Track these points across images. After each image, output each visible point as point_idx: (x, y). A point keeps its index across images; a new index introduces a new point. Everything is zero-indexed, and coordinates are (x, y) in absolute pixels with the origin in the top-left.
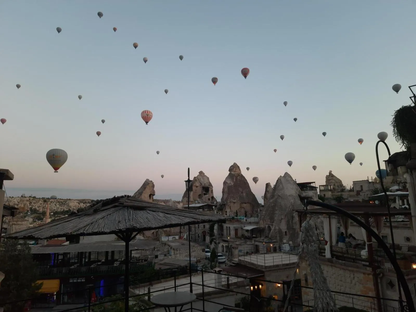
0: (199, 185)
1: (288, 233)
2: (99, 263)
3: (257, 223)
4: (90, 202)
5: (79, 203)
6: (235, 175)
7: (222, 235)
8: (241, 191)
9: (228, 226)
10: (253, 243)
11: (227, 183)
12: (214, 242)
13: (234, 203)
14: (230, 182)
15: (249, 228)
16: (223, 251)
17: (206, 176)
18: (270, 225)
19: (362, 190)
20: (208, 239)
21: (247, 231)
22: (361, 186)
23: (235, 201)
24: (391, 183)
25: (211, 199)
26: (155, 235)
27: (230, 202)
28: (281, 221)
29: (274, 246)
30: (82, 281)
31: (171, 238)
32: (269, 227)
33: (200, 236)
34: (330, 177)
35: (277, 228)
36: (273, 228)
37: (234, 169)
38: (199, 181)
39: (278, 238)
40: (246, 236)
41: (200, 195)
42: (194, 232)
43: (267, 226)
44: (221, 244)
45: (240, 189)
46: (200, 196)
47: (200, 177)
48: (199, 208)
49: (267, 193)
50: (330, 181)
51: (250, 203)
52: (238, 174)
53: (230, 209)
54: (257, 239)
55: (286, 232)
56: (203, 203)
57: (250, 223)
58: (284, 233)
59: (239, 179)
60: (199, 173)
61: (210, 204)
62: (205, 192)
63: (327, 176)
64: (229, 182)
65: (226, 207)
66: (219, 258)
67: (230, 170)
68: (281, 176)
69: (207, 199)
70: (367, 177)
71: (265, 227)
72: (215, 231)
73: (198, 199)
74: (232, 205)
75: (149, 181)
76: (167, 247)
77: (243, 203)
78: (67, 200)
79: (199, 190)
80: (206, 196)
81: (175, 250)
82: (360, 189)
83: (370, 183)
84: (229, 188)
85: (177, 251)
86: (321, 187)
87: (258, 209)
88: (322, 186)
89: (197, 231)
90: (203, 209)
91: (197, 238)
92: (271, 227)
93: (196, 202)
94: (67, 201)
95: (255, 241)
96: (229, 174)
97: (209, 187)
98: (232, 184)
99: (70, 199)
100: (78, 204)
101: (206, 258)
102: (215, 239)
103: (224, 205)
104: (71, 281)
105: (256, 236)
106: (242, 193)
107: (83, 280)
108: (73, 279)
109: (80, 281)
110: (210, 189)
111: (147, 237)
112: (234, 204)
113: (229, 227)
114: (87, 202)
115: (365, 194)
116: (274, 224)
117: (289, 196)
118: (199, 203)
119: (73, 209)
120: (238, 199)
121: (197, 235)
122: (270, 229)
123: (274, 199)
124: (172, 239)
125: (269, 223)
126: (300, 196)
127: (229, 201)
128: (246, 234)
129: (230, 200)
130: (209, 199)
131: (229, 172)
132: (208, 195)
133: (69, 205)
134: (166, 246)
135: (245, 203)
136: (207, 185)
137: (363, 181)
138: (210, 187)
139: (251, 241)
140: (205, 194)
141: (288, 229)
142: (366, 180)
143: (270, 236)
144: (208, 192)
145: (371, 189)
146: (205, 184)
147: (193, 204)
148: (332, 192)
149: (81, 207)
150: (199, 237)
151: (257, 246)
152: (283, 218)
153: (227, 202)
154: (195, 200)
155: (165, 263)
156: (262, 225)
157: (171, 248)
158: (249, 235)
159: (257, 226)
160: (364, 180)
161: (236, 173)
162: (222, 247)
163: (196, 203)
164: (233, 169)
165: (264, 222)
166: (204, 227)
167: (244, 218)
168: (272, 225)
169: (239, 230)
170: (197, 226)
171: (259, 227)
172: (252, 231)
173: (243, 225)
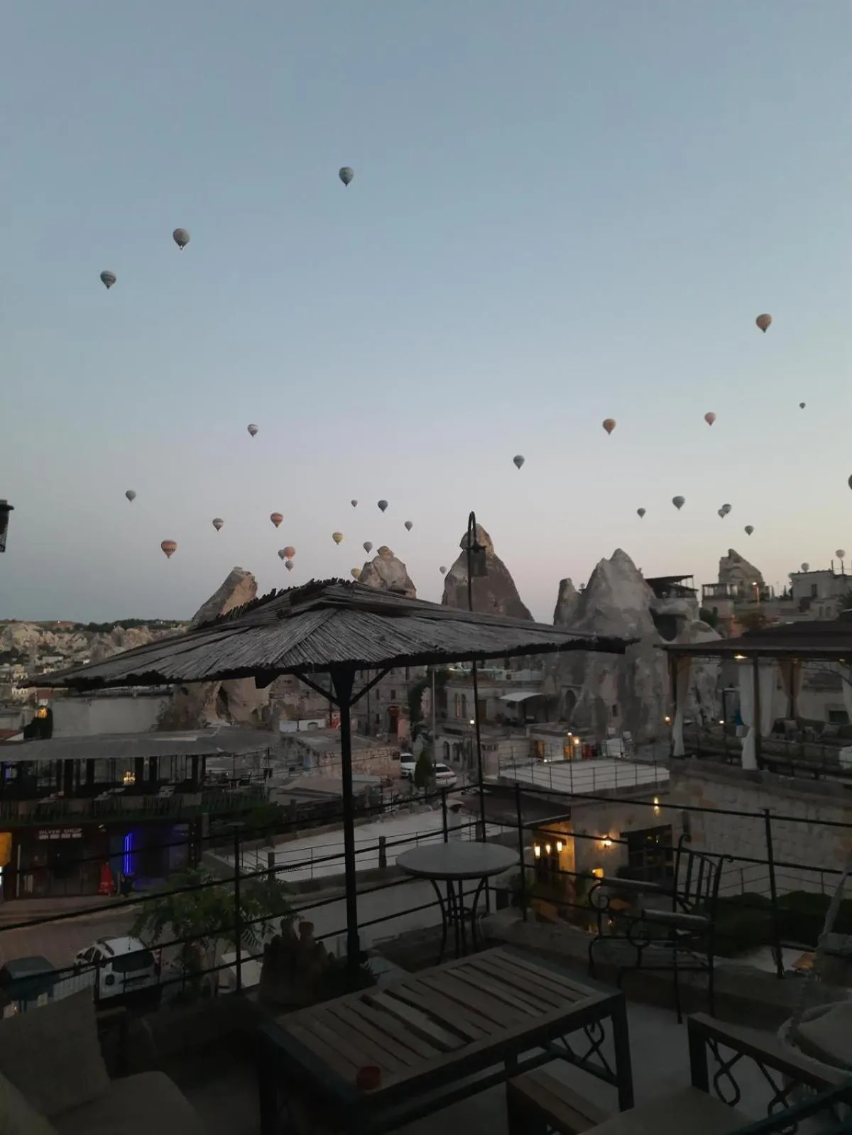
1: (619, 711)
2: (118, 790)
3: (538, 684)
4: (71, 628)
5: (41, 632)
7: (444, 716)
8: (492, 602)
9: (459, 691)
10: (528, 734)
11: (455, 579)
12: (423, 734)
14: (464, 578)
15: (518, 696)
16: (447, 758)
17: (397, 560)
18: (572, 689)
20: (404, 727)
21: (511, 704)
22: (814, 587)
26: (260, 718)
28: (601, 679)
29: (584, 743)
30: (74, 836)
31: (304, 725)
32: (570, 694)
33: (381, 717)
34: (732, 564)
35: (592, 696)
36: (580, 698)
38: (379, 575)
39: (594, 724)
40: (509, 719)
42: (366, 710)
43: (564, 691)
44: (442, 740)
45: (491, 595)
47: (381, 563)
49: (563, 605)
50: (731, 574)
54: (539, 726)
55: (614, 707)
57: (519, 685)
58: (611, 709)
59: (488, 570)
60: (379, 551)
63: (722, 558)
64: (460, 576)
66: (438, 774)
68: (603, 560)
70: (830, 563)
71: (559, 693)
72: (423, 705)
75: (242, 573)
76: (295, 748)
78: (7, 622)
81: (318, 756)
82: (809, 595)
83: (837, 577)
84: (462, 593)
85: (326, 757)
89: (373, 708)
91: (373, 723)
92: (575, 692)
94: (6, 627)
95: (533, 731)
96: (461, 555)
99: (14, 621)
100: (37, 634)
101: (404, 777)
102: (423, 726)
104: (43, 836)
105: (535, 717)
106: (496, 605)
107: (77, 835)
108: (50, 832)
109: (68, 836)
111: (237, 722)
113: (464, 696)
114: (62, 627)
116: (582, 686)
117: (626, 611)
119: (25, 646)
121: (373, 716)
122: (571, 698)
123: (584, 620)
124: (309, 727)
125: (570, 684)
126: (652, 612)
128: (509, 714)
131: (462, 550)
133: (11, 635)
134: (292, 746)
136: (399, 584)
137: (818, 572)
139: (523, 730)
141: (619, 698)
142: (827, 569)
143: (572, 718)
146: (394, 582)
148: (735, 603)
149: (45, 642)
150: (378, 720)
151: (536, 741)
152: (606, 669)
155: (297, 789)
156: (550, 690)
157: (308, 750)
158: (516, 714)
159: (537, 692)
160: (821, 570)
162: (444, 746)
165: (555, 681)
166: (393, 693)
167: (501, 673)
168: (579, 689)
169: (490, 702)
170: (372, 693)
171: (543, 694)
172: (525, 706)
173: (499, 690)
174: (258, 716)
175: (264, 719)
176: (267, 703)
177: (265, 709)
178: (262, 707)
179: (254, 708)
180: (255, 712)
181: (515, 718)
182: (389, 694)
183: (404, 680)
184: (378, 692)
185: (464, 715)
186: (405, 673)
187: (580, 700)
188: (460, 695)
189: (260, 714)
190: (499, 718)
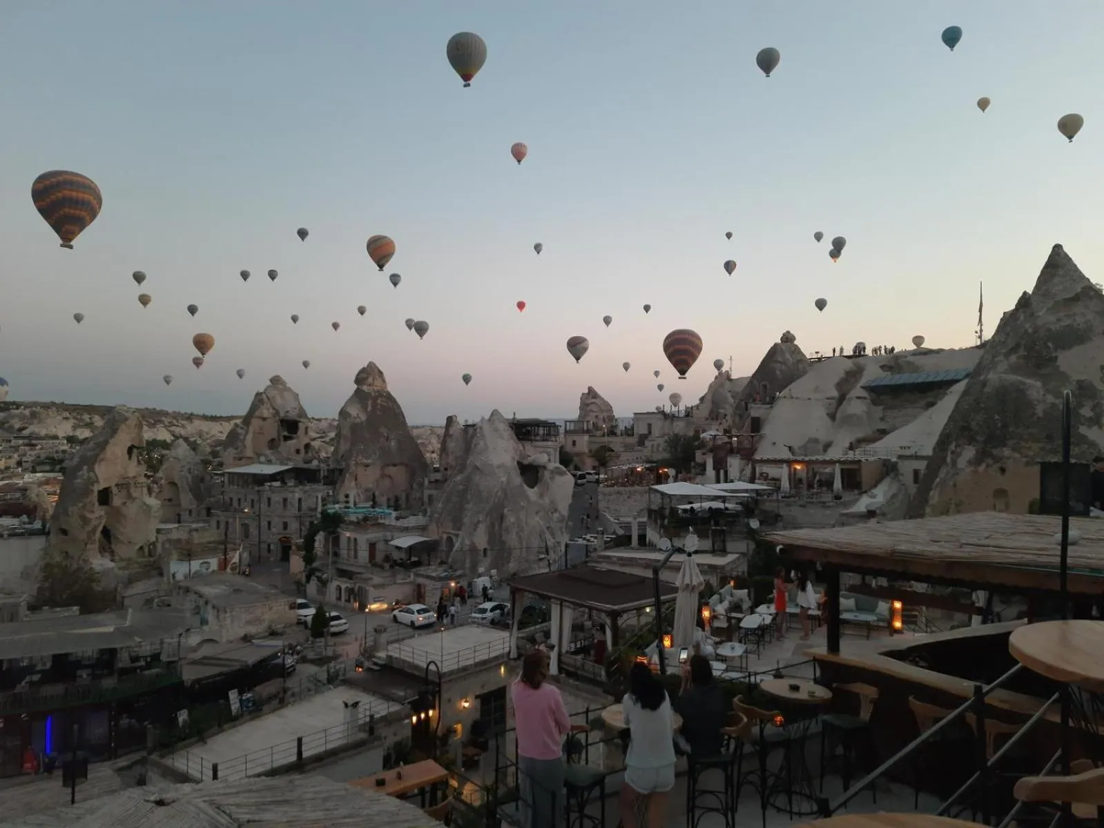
0: (270, 416)
1: (489, 554)
3: (422, 529)
6: (370, 393)
7: (337, 555)
8: (384, 436)
9: (353, 535)
10: (412, 579)
11: (349, 415)
12: (317, 577)
13: (367, 466)
14: (358, 414)
15: (407, 541)
16: (339, 599)
17: (289, 390)
18: (451, 535)
19: (650, 432)
21: (398, 548)
22: (650, 425)
23: (369, 461)
24: (707, 419)
25: (303, 451)
27: (357, 464)
29: (458, 585)
32: (450, 540)
33: (272, 548)
35: (468, 541)
36: (457, 543)
37: (368, 375)
38: (271, 405)
41: (273, 440)
42: (257, 540)
43: (445, 536)
44: (335, 583)
45: (383, 430)
46: (273, 444)
47: (272, 393)
48: (273, 477)
49: (448, 440)
51: (406, 466)
52: (378, 391)
53: (356, 480)
54: (422, 570)
55: (485, 550)
56: (282, 463)
57: (406, 530)
58: (482, 554)
59: (381, 405)
60: (271, 380)
61: (302, 465)
62: (286, 433)
64: (354, 411)
65: (345, 476)
66: (332, 623)
67: (359, 380)
69: (293, 450)
71: (442, 538)
73: (268, 452)
74: (360, 470)
76: (192, 596)
77: (388, 465)
79: (272, 430)
80: (290, 442)
82: (646, 432)
84: (355, 428)
86: (568, 424)
87: (423, 479)
88: (570, 422)
89: (264, 538)
90: (284, 482)
91: (264, 553)
92: (454, 538)
93: (262, 459)
95: (417, 575)
96: (356, 391)
97: (297, 419)
98: (363, 417)
102: (318, 570)
103: (341, 471)
105: (419, 560)
106: (387, 440)
110: (300, 425)
112: (368, 469)
113: (356, 539)
115: (653, 445)
116: (460, 531)
117: (499, 467)
118: (269, 462)
120: (377, 456)
121: (264, 546)
122: (450, 544)
125: (450, 530)
127: (354, 462)
128: (396, 556)
129: (356, 460)
130: (298, 451)
131: (355, 387)
132: (294, 441)
135: (394, 465)
136: (293, 415)
138: (302, 420)
139: (408, 573)
140: (286, 438)
143: (451, 560)
144: (296, 433)
145: (666, 431)
146: (288, 412)
147: (253, 463)
150: (269, 550)
151: (419, 586)
153: (348, 466)
154: (259, 455)
156: (433, 535)
157: (206, 602)
158: (403, 555)
159: (422, 536)
161: (375, 388)
163: (260, 463)
164: (367, 378)
165: (438, 527)
166: (285, 526)
167: (390, 514)
168: (457, 535)
169: (380, 546)
170: (264, 524)
171: (426, 539)
172: (411, 550)
173: (388, 534)
174: (144, 553)
175: (150, 555)
176: (154, 539)
177: (153, 544)
178: (148, 543)
179: (141, 545)
180: (141, 548)
181: (401, 559)
182: (281, 526)
183: (297, 512)
184: (269, 523)
185: (356, 557)
186: (297, 505)
187: (457, 545)
188: (352, 538)
189: (146, 550)
190: (387, 558)
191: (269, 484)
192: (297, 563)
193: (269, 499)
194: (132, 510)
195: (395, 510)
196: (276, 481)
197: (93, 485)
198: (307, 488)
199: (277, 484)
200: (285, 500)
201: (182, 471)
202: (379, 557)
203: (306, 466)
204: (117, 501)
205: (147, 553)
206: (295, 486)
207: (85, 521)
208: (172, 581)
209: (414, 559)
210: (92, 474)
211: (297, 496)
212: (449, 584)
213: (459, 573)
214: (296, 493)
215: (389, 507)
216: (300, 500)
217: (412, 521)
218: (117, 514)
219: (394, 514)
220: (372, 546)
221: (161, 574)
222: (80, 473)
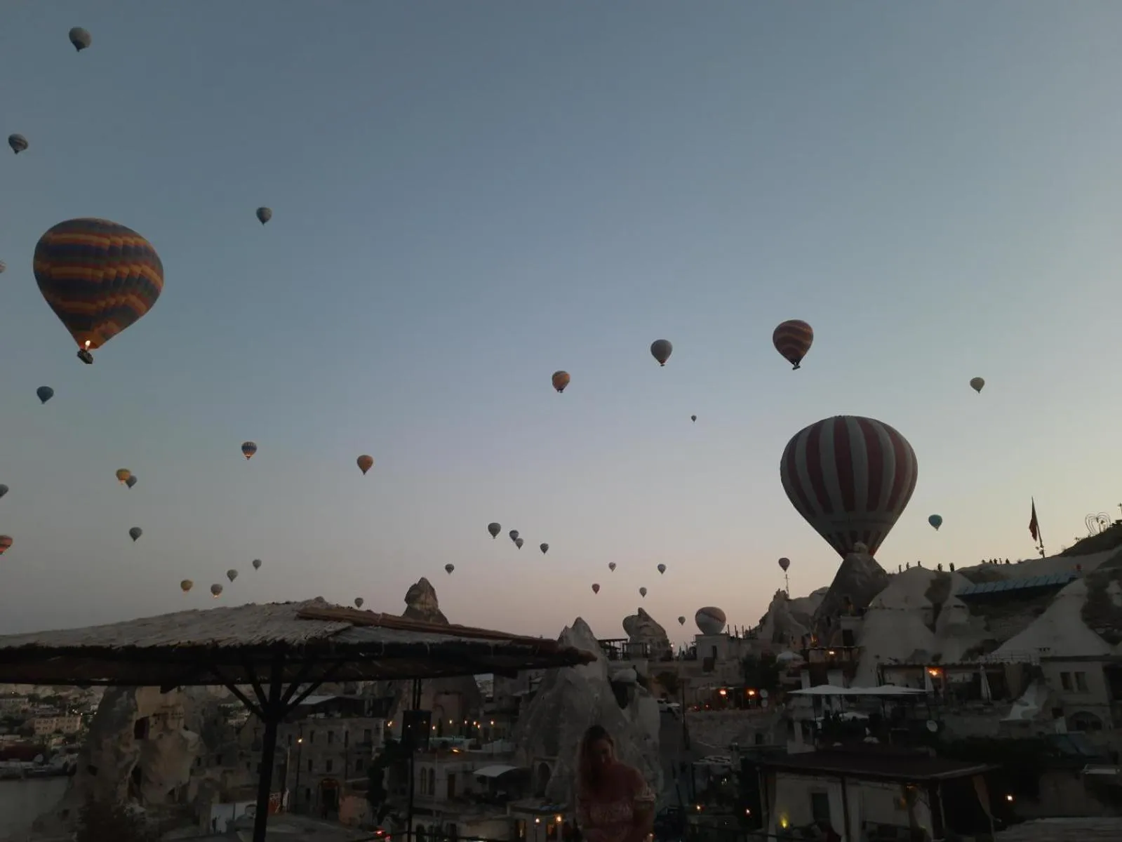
3: (510, 755)
6: (422, 613)
9: (428, 766)
10: (508, 814)
15: (495, 770)
18: (547, 763)
21: (482, 779)
22: (715, 648)
26: (178, 803)
29: (566, 821)
31: (241, 809)
32: (544, 768)
33: (312, 793)
35: (567, 770)
40: (480, 795)
43: (538, 764)
48: (314, 707)
52: (430, 610)
57: (490, 758)
61: (343, 695)
71: (533, 766)
90: (329, 714)
91: (304, 799)
92: (550, 766)
95: (514, 809)
103: (390, 699)
105: (508, 793)
113: (432, 772)
116: (557, 758)
121: (303, 791)
122: (545, 771)
124: (246, 811)
125: (544, 756)
127: (405, 689)
128: (478, 789)
139: (501, 808)
143: (547, 793)
145: (734, 654)
151: (517, 822)
156: (522, 763)
158: (488, 789)
159: (508, 764)
161: (427, 606)
165: (528, 753)
166: (329, 765)
168: (553, 762)
169: (459, 777)
170: (304, 764)
171: (515, 768)
172: (495, 782)
173: (469, 764)
174: (174, 798)
176: (187, 781)
177: (185, 788)
178: (180, 786)
179: (170, 788)
180: (172, 792)
181: (485, 794)
182: (324, 766)
183: (343, 748)
184: (310, 762)
185: (432, 792)
186: (343, 741)
187: (554, 772)
188: (428, 770)
189: (177, 793)
190: (468, 792)
191: (313, 716)
192: (353, 806)
193: (312, 733)
194: (167, 745)
195: (468, 737)
196: (321, 712)
197: (131, 713)
198: (355, 720)
199: (321, 716)
200: (331, 733)
201: (194, 712)
202: (459, 790)
203: (348, 696)
204: (153, 734)
205: (177, 799)
206: (342, 717)
207: (119, 756)
208: (211, 828)
209: (500, 793)
210: (132, 701)
211: (344, 728)
212: (555, 819)
213: (563, 806)
214: (344, 726)
215: (460, 734)
216: (347, 733)
217: (497, 746)
218: (151, 750)
219: (467, 742)
220: (451, 778)
221: (196, 822)
222: (119, 700)
